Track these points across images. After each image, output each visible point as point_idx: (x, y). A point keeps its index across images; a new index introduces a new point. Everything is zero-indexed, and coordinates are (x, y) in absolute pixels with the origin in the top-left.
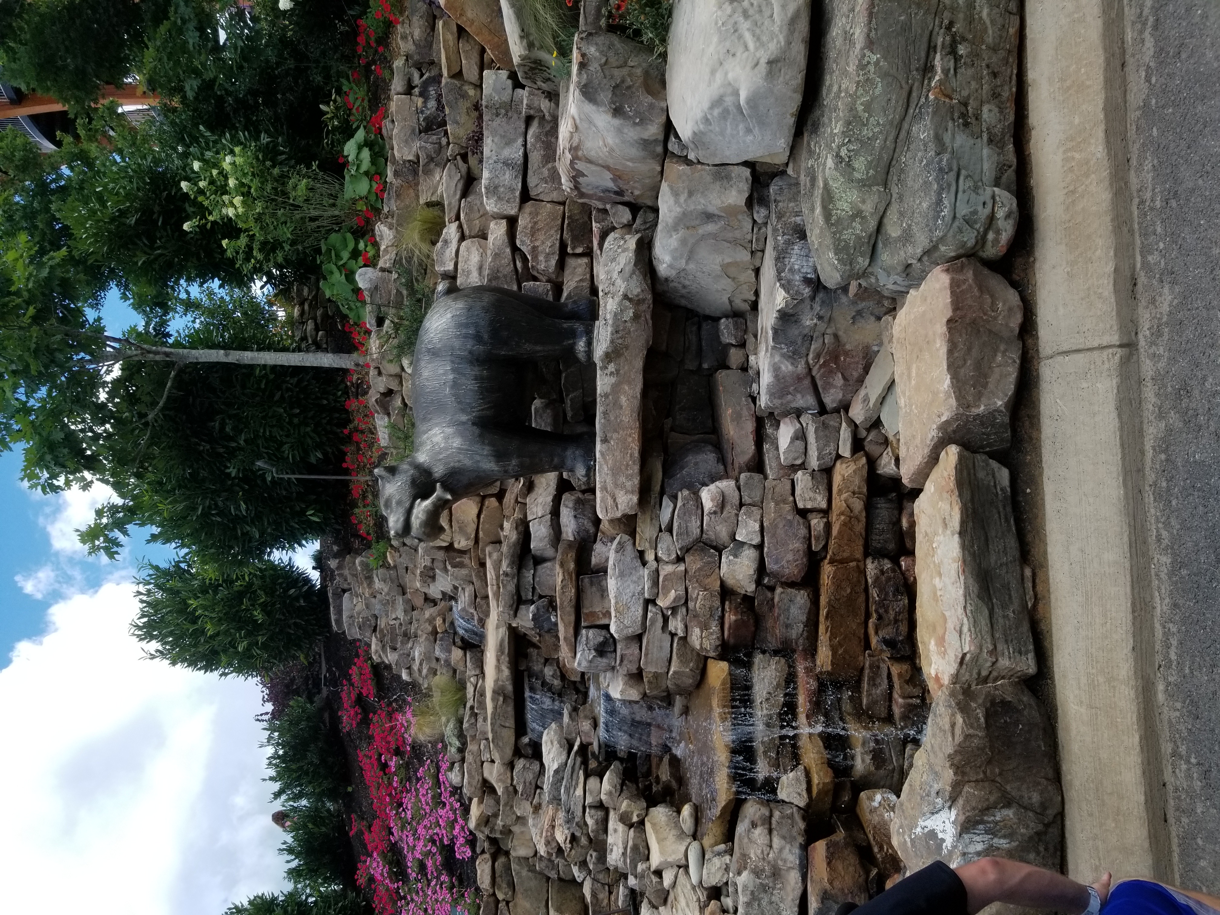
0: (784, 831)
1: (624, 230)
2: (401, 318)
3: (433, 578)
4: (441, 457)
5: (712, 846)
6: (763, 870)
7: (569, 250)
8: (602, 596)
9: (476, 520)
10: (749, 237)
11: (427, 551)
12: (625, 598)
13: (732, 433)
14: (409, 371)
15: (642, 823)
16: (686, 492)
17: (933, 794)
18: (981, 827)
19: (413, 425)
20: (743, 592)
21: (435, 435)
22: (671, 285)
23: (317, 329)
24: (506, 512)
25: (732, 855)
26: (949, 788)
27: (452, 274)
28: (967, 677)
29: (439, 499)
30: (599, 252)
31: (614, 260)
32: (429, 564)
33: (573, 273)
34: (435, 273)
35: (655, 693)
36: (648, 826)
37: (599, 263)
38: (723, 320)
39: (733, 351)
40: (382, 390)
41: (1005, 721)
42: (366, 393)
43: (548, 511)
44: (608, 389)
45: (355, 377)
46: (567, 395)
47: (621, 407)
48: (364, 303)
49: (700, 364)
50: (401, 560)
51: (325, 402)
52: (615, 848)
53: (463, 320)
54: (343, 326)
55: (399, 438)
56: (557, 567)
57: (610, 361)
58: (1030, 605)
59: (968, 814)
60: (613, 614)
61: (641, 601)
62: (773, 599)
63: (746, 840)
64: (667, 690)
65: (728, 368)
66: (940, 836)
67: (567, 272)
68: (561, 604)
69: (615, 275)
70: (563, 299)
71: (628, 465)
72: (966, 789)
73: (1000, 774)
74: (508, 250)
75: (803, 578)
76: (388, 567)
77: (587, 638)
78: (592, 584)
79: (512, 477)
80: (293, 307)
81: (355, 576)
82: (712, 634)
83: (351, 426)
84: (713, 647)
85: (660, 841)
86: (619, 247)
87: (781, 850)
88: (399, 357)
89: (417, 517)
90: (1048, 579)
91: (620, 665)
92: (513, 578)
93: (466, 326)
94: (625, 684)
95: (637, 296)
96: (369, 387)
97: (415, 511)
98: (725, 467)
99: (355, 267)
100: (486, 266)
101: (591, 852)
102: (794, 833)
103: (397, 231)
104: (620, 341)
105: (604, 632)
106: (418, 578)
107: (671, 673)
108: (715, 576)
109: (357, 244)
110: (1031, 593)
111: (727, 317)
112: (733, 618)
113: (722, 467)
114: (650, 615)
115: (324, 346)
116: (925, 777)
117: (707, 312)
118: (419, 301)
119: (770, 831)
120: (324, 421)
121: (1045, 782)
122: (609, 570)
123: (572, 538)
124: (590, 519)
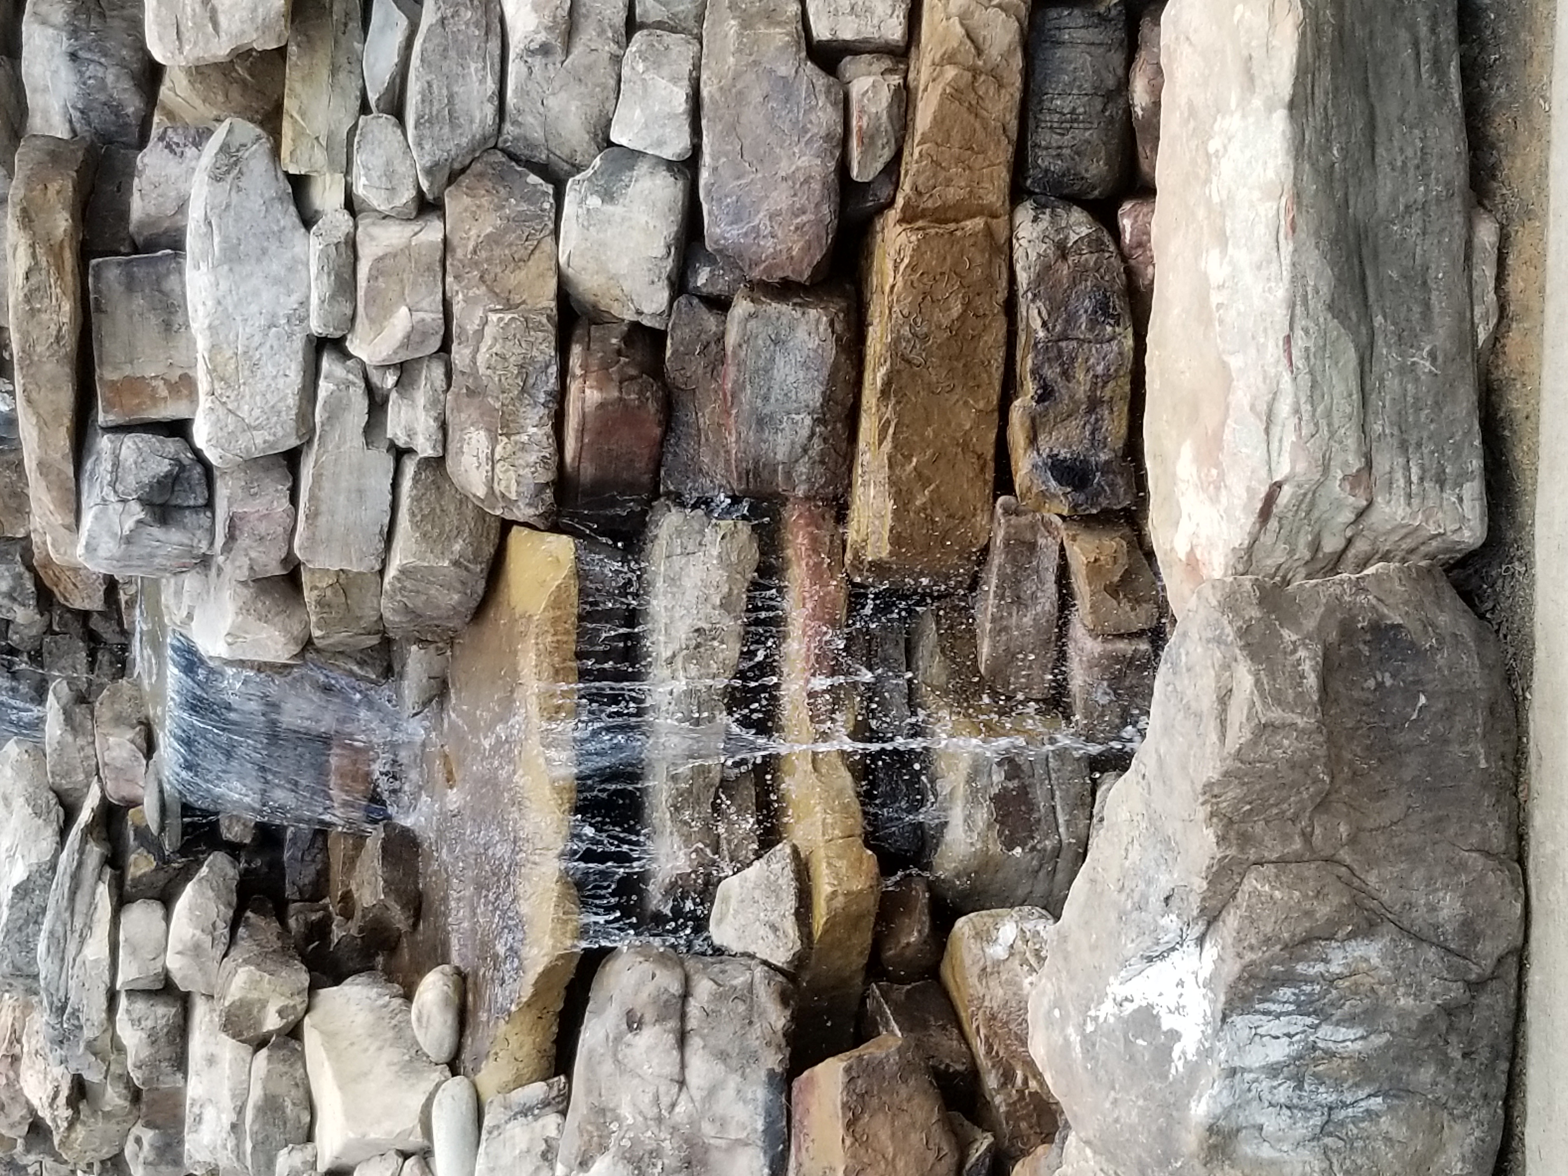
0: (724, 1036)
5: (507, 1089)
6: (656, 1153)
8: (167, 326)
12: (244, 331)
15: (294, 1032)
17: (1155, 901)
18: (1286, 993)
20: (629, 316)
25: (564, 1113)
26: (1200, 885)
28: (1279, 556)
35: (340, 636)
36: (311, 1038)
41: (1380, 685)
52: (209, 1114)
58: (1482, 336)
59: (1249, 956)
60: (203, 384)
61: (298, 344)
62: (720, 338)
63: (608, 1067)
64: (381, 630)
66: (1167, 1023)
68: (27, 352)
72: (1252, 883)
73: (1353, 840)
75: (817, 269)
77: (116, 465)
78: (131, 284)
82: (524, 447)
84: (528, 490)
85: (345, 1082)
87: (712, 1092)
90: (1543, 256)
91: (227, 548)
94: (244, 609)
101: (138, 1130)
102: (755, 1038)
105: (172, 445)
107: (392, 572)
108: (540, 264)
110: (1491, 297)
112: (593, 396)
114: (324, 388)
116: (1135, 854)
119: (682, 1039)
121: (1476, 861)
122: (191, 242)
123: (62, 132)
124: (122, 64)
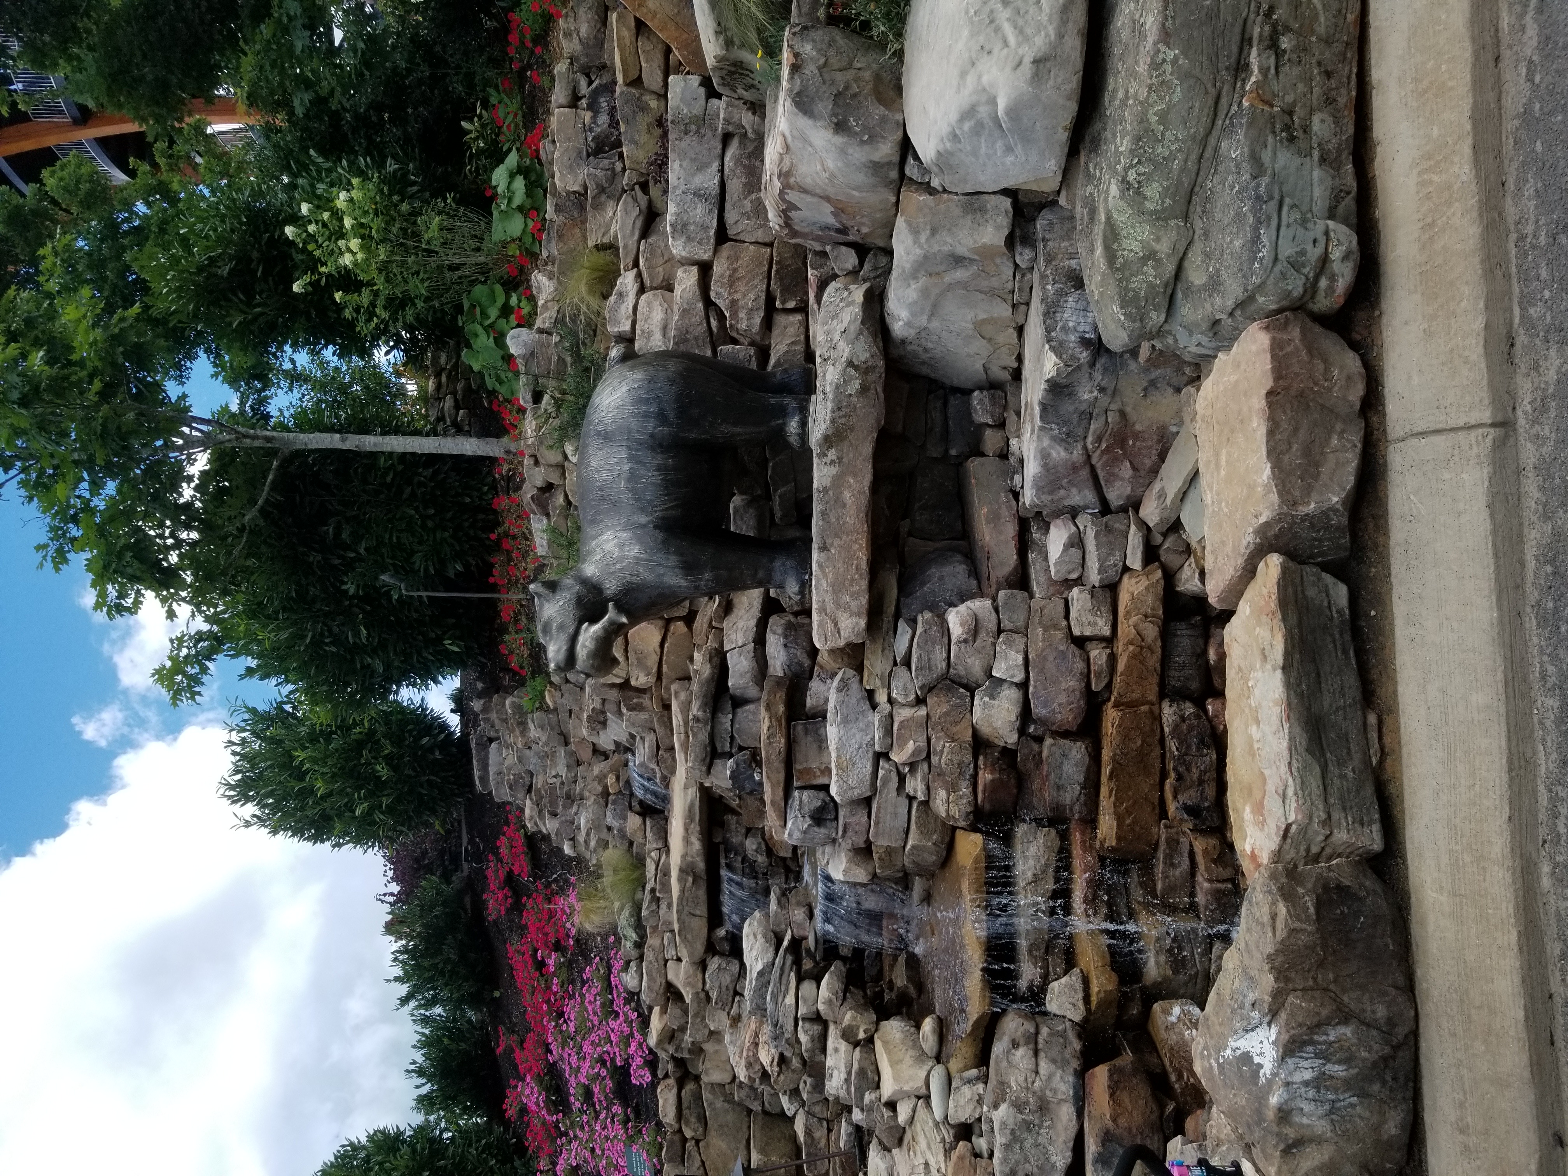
0: (1055, 1052)
1: (848, 279)
2: (564, 392)
3: (604, 724)
4: (614, 569)
5: (962, 1071)
6: (1027, 1103)
7: (778, 304)
8: (820, 747)
9: (658, 650)
10: (1009, 285)
11: (595, 690)
12: (849, 750)
13: (987, 538)
14: (574, 459)
15: (870, 1040)
16: (928, 615)
17: (1248, 1005)
18: (1310, 1049)
19: (579, 529)
20: (1002, 744)
21: (607, 541)
22: (909, 348)
23: (457, 407)
24: (697, 640)
25: (986, 1083)
26: (1268, 999)
27: (629, 336)
28: (1292, 854)
29: (612, 623)
30: (816, 307)
31: (835, 316)
32: (598, 705)
33: (783, 334)
34: (605, 334)
35: (887, 873)
36: (878, 1044)
37: (816, 320)
38: (976, 394)
39: (988, 432)
40: (539, 483)
41: (1342, 912)
42: (518, 488)
43: (751, 639)
44: (827, 482)
45: (505, 468)
46: (775, 490)
47: (844, 506)
48: (517, 374)
49: (947, 451)
50: (564, 701)
51: (468, 500)
52: (835, 1073)
53: (642, 394)
54: (490, 403)
55: (561, 545)
56: (763, 710)
57: (830, 447)
58: (1374, 762)
59: (1292, 1032)
60: (834, 771)
61: (870, 755)
62: (1040, 753)
63: (1004, 1064)
64: (904, 870)
65: (983, 455)
66: (1257, 1060)
67: (775, 332)
68: (768, 759)
69: (837, 336)
70: (770, 368)
71: (853, 580)
72: (1291, 999)
73: (1335, 981)
74: (700, 305)
75: (1079, 726)
76: (547, 710)
77: (801, 802)
78: (806, 732)
79: (705, 595)
80: (428, 379)
81: (505, 721)
82: (961, 797)
83: (501, 530)
84: (963, 814)
85: (894, 1064)
86: (842, 300)
87: (1050, 1077)
88: (561, 442)
89: (584, 646)
90: (1398, 728)
91: (843, 836)
92: (706, 724)
93: (647, 401)
94: (849, 861)
95: (865, 362)
96: (523, 481)
97: (581, 639)
98: (979, 583)
99: (506, 327)
100: (672, 326)
101: (805, 1077)
102: (1068, 1055)
103: (560, 282)
104: (843, 421)
105: (822, 795)
106: (585, 723)
107: (908, 847)
108: (965, 723)
109: (508, 297)
110: (1377, 746)
111: (981, 389)
112: (989, 777)
113: (975, 583)
114: (881, 772)
115: (467, 428)
116: (1237, 983)
117: (956, 383)
118: (587, 370)
119: (1036, 1053)
120: (467, 524)
121: (1393, 991)
122: (829, 715)
123: (781, 674)
124: (804, 648)
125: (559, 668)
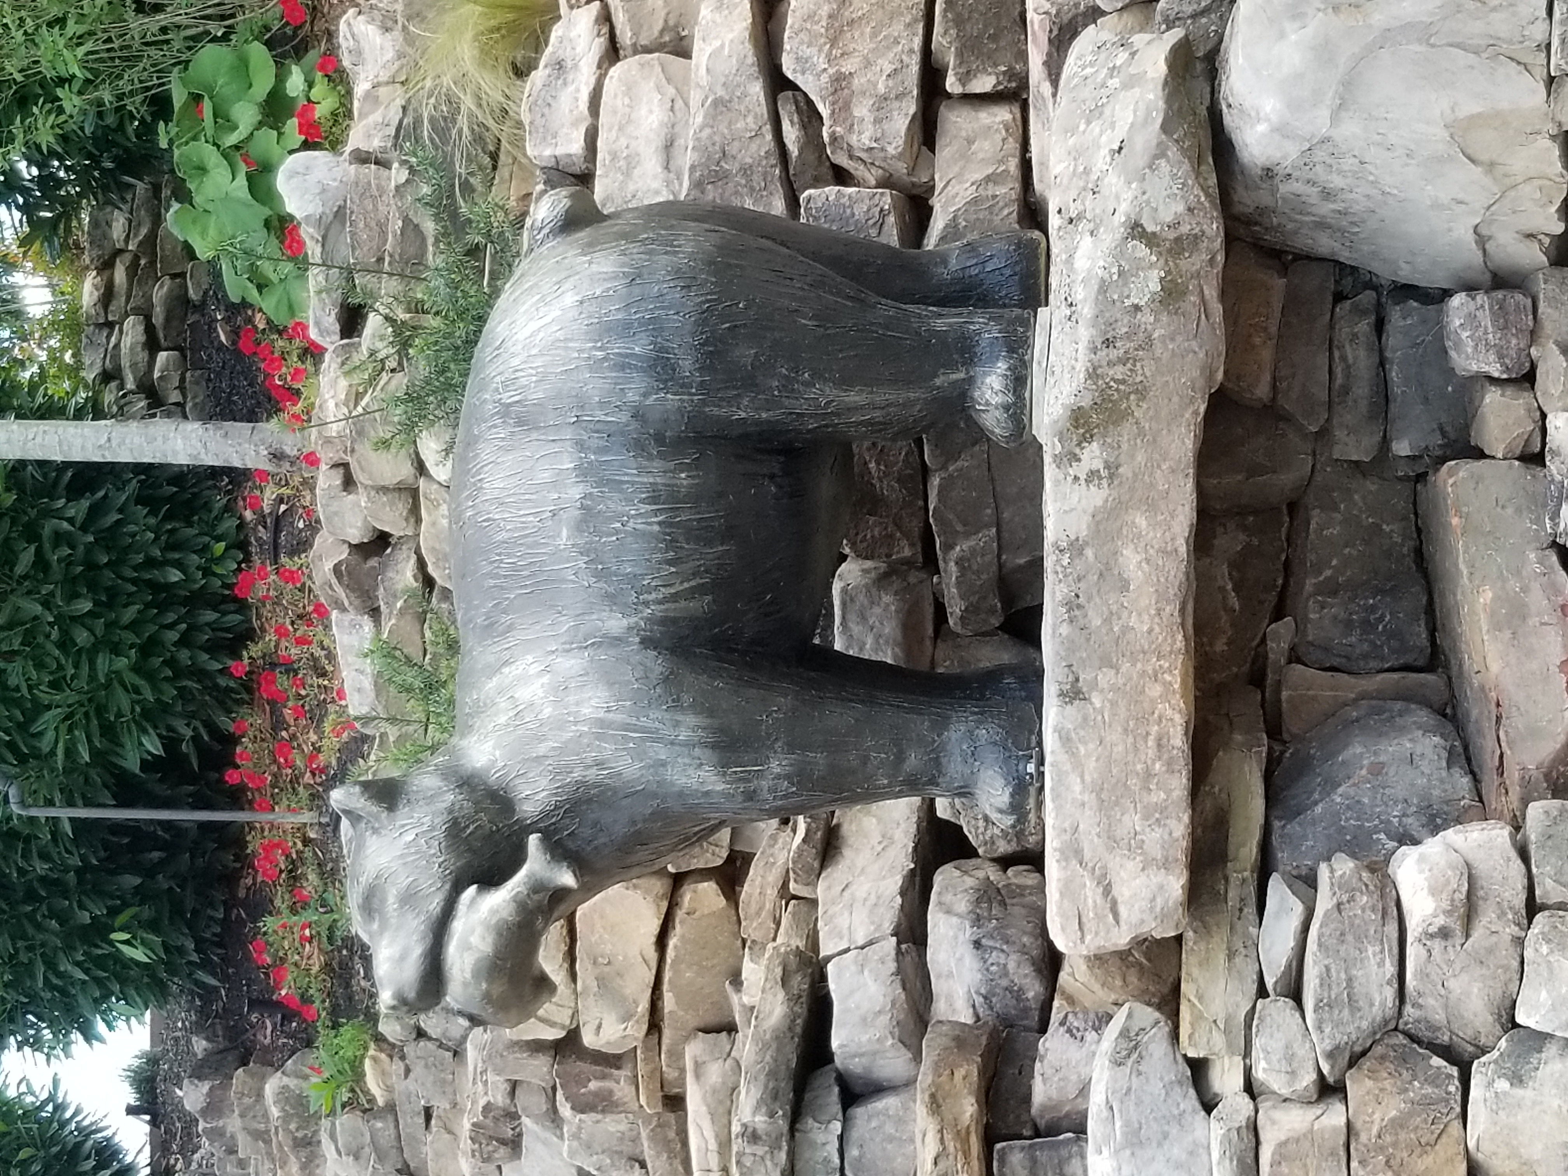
1: (1128, 19)
2: (418, 308)
3: (514, 1145)
4: (542, 749)
7: (952, 84)
9: (652, 955)
10: (1538, 31)
11: (492, 1057)
13: (1495, 667)
14: (441, 472)
16: (1344, 865)
19: (453, 647)
21: (524, 679)
22: (1284, 189)
23: (152, 345)
24: (751, 929)
27: (579, 166)
29: (536, 887)
30: (1046, 88)
31: (1096, 112)
32: (500, 1099)
33: (965, 156)
34: (525, 168)
37: (1046, 123)
38: (1458, 300)
39: (1492, 397)
40: (356, 534)
42: (302, 546)
43: (888, 926)
44: (1080, 527)
45: (269, 495)
46: (948, 547)
47: (1124, 586)
48: (302, 264)
49: (1385, 442)
50: (410, 1084)
51: (175, 576)
53: (614, 312)
54: (235, 333)
55: (409, 690)
56: (921, 1109)
57: (1087, 438)
65: (1480, 454)
67: (945, 152)
69: (1101, 160)
70: (931, 241)
71: (1148, 775)
74: (757, 90)
76: (369, 1110)
78: (1033, 1168)
79: (771, 813)
80: (80, 275)
81: (261, 1136)
83: (255, 650)
86: (1113, 70)
88: (410, 428)
89: (466, 946)
92: (774, 1147)
93: (625, 329)
95: (1175, 225)
96: (314, 526)
97: (458, 926)
98: (1476, 780)
99: (276, 150)
100: (687, 139)
103: (409, 39)
104: (1119, 372)
106: (466, 1144)
108: (1448, 1147)
109: (281, 78)
111: (1470, 288)
113: (1465, 782)
115: (175, 397)
117: (1406, 274)
118: (474, 252)
120: (173, 636)
122: (1091, 1126)
123: (966, 1017)
124: (1023, 950)
125: (403, 1003)
